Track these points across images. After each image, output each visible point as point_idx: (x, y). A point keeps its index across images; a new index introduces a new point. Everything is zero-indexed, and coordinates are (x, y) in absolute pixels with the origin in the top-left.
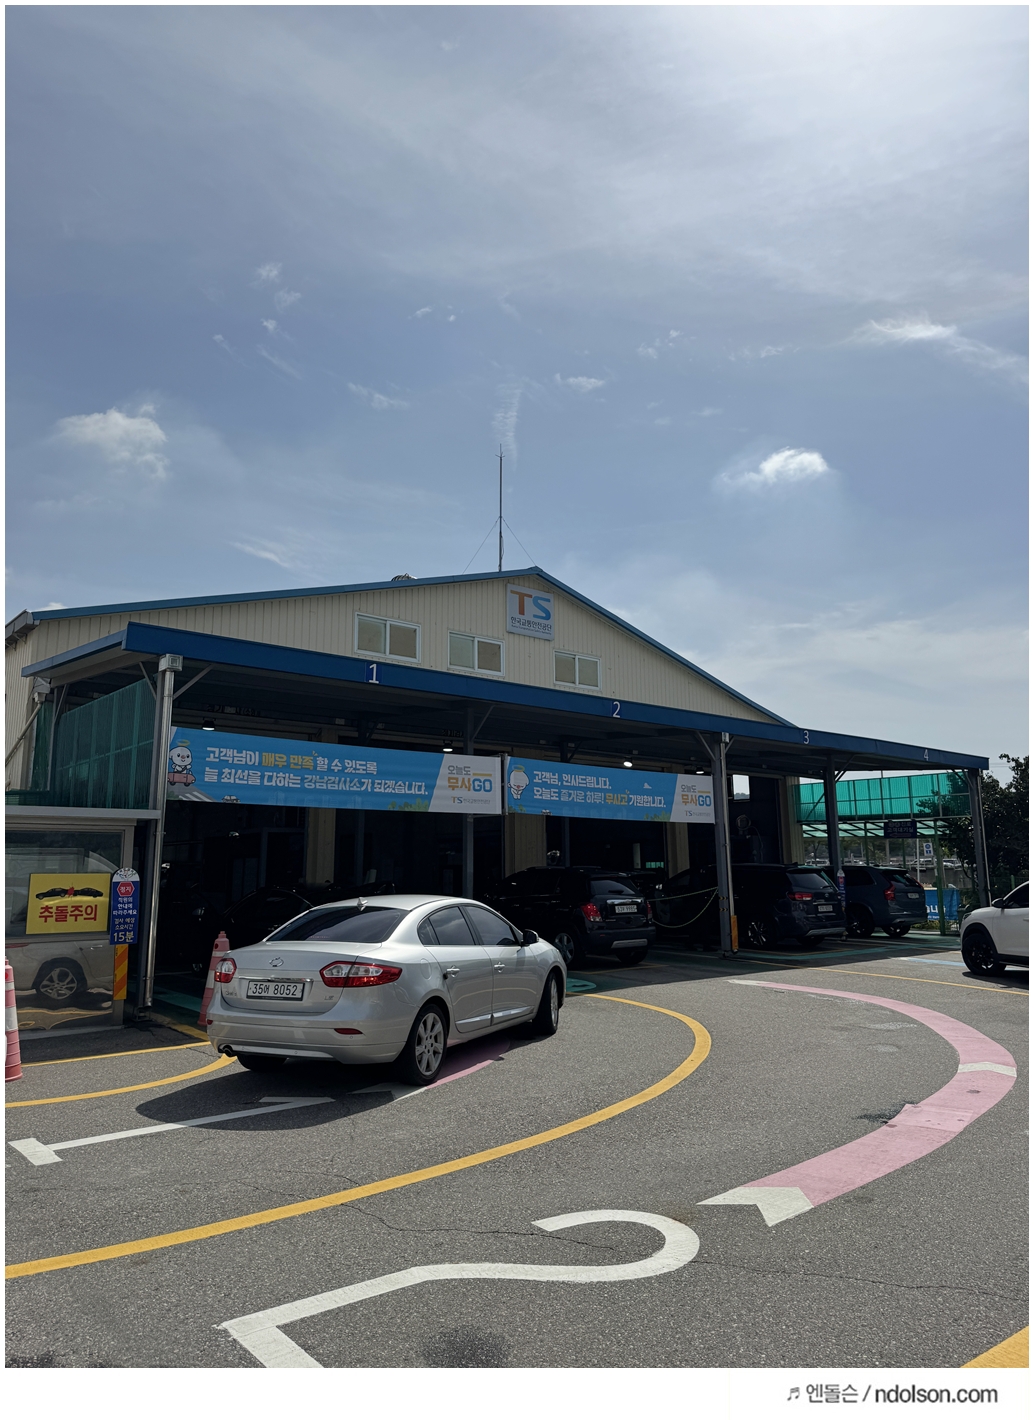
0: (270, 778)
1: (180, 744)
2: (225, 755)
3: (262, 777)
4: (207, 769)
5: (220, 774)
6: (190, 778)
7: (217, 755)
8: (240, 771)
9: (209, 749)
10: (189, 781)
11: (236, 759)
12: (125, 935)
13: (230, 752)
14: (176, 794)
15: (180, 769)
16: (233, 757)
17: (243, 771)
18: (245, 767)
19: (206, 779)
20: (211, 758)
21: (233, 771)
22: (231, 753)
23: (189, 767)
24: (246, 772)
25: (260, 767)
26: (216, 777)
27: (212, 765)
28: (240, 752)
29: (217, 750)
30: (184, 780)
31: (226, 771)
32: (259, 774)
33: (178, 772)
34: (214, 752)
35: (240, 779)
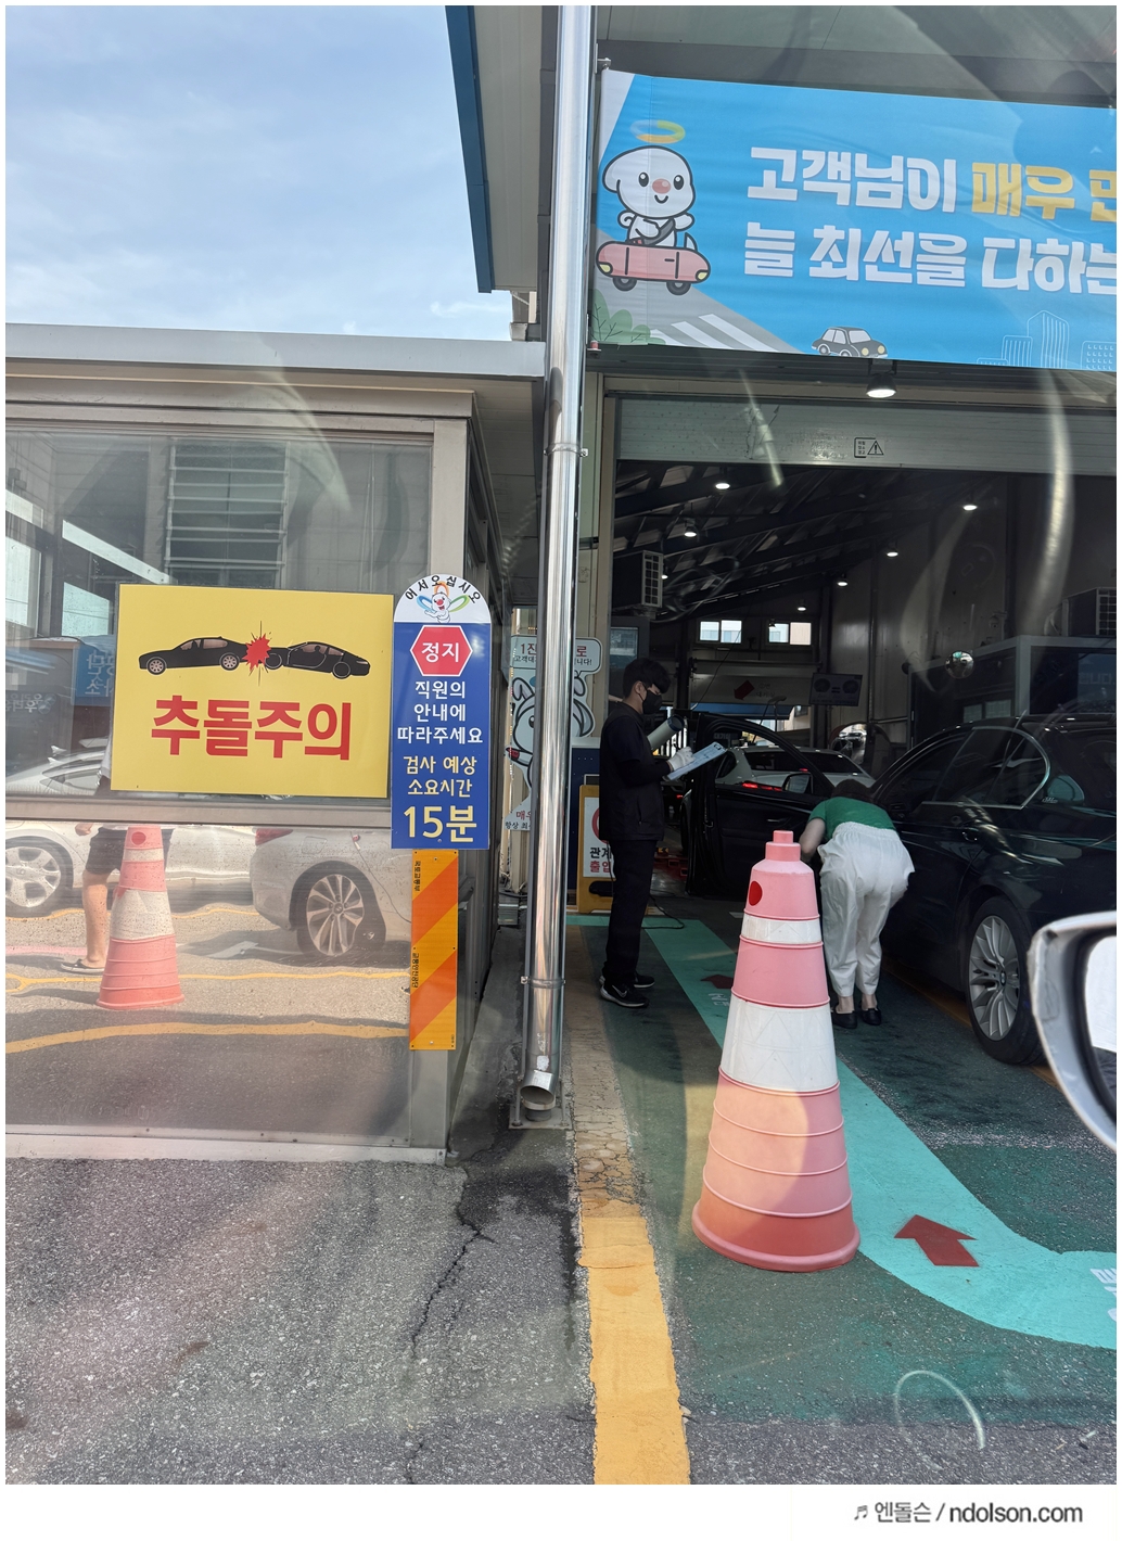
0: (1007, 259)
1: (647, 138)
2: (822, 176)
3: (974, 255)
4: (754, 228)
5: (805, 248)
6: (690, 264)
7: (788, 176)
8: (881, 236)
9: (758, 153)
10: (686, 274)
11: (863, 188)
12: (445, 817)
13: (839, 164)
14: (637, 321)
15: (649, 231)
16: (854, 180)
17: (895, 236)
18: (902, 219)
19: (751, 268)
20: (767, 189)
21: (855, 235)
22: (845, 166)
23: (682, 222)
24: (908, 237)
25: (963, 218)
26: (787, 261)
27: (771, 214)
28: (880, 158)
29: (788, 157)
30: (668, 271)
31: (828, 234)
32: (960, 243)
33: (643, 241)
34: (777, 166)
35: (881, 265)
